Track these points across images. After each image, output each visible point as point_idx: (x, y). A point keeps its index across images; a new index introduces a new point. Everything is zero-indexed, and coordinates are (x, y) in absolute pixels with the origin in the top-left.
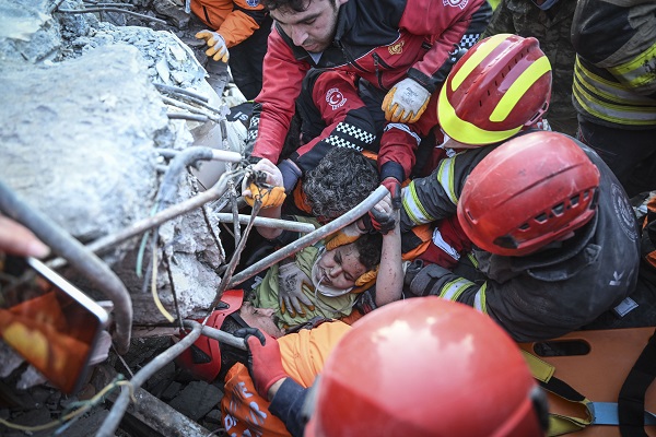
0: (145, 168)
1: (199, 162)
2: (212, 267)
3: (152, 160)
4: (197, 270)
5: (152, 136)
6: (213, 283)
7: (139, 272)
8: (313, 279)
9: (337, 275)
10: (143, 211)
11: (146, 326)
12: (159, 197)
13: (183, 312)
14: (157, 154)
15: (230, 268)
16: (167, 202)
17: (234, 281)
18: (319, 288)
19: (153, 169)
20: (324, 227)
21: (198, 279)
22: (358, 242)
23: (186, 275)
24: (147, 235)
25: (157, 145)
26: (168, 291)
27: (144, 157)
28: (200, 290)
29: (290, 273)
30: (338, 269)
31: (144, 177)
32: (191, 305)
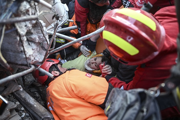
13: (30, 62)
21: (39, 52)
23: (33, 49)
28: (39, 56)
32: (34, 60)
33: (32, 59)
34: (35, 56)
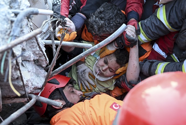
0: (4, 19)
1: (32, 16)
2: (42, 67)
3: (8, 16)
4: (35, 69)
5: (8, 4)
6: (43, 75)
7: (2, 71)
8: (94, 72)
9: (106, 70)
10: (4, 41)
11: (10, 98)
12: (12, 34)
13: (28, 90)
14: (11, 12)
15: (51, 67)
16: (16, 36)
17: (53, 73)
18: (97, 77)
19: (9, 20)
20: (97, 45)
21: (35, 73)
22: (115, 53)
23: (29, 72)
24: (6, 53)
25: (11, 8)
26: (20, 80)
27: (4, 14)
28: (36, 79)
29: (83, 69)
30: (106, 67)
31: (4, 24)
32: (32, 87)
33: (30, 86)
34: (32, 81)
